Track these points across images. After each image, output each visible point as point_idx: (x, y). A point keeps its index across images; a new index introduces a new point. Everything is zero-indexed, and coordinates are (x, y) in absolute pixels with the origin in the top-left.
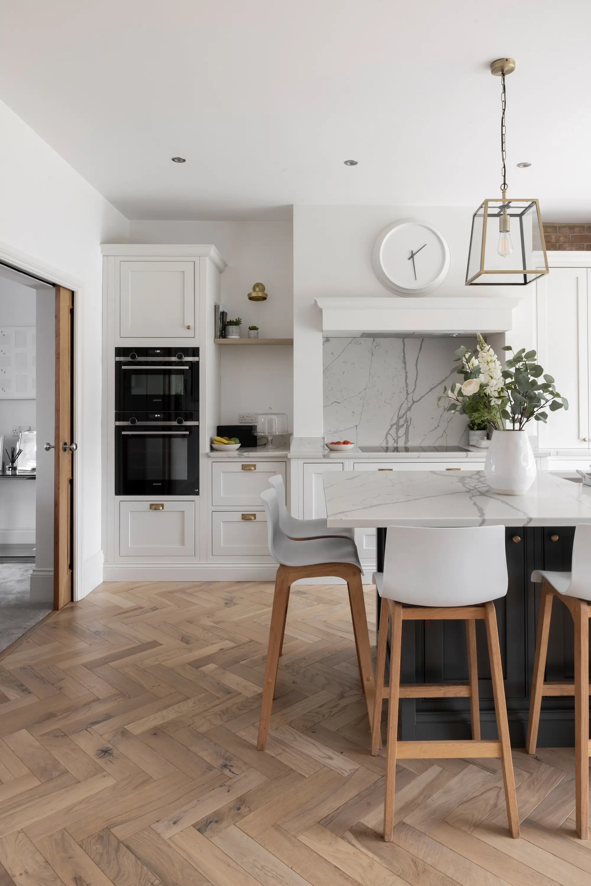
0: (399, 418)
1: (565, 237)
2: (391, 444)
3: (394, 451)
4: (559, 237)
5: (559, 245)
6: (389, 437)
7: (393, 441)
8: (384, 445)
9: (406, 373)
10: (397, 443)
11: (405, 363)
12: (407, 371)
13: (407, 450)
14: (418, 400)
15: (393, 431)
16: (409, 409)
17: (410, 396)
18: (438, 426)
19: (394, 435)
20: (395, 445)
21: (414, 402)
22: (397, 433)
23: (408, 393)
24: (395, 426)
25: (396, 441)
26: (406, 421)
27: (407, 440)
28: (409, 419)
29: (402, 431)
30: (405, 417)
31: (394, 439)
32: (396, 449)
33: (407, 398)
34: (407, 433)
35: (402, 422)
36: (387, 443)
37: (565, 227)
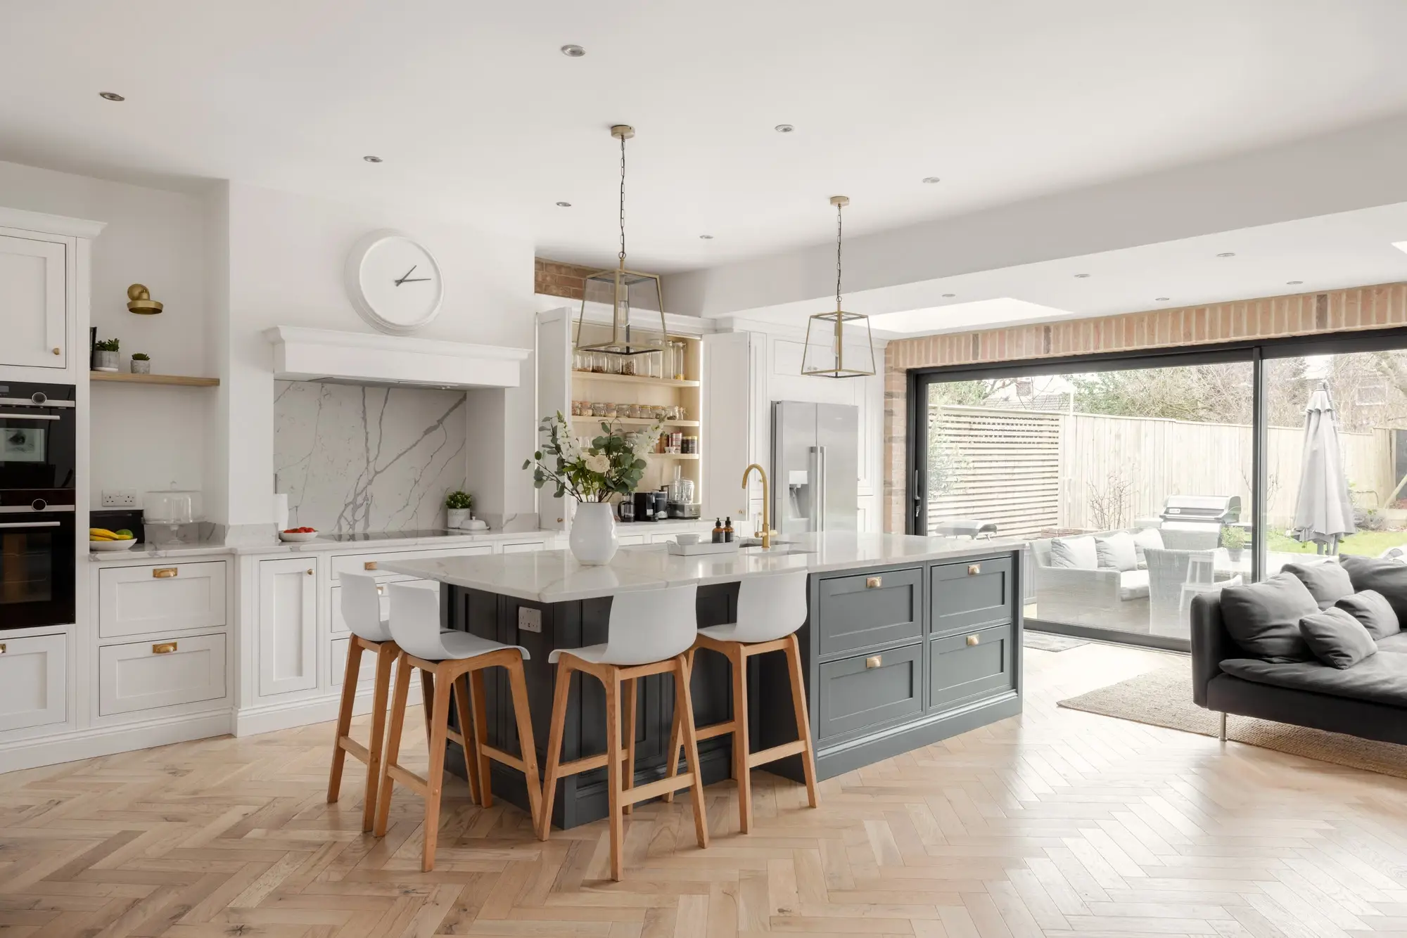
0: (356, 495)
1: (552, 277)
2: (346, 530)
3: (349, 540)
4: (546, 276)
5: (546, 286)
6: (343, 522)
7: (349, 526)
8: (336, 532)
9: (367, 433)
10: (354, 529)
11: (364, 419)
12: (368, 430)
13: (367, 537)
14: (382, 471)
15: (348, 514)
16: (370, 482)
17: (371, 465)
18: (407, 505)
19: (350, 518)
20: (351, 532)
21: (377, 473)
22: (353, 516)
23: (368, 462)
24: (351, 506)
25: (352, 527)
26: (366, 499)
27: (367, 524)
28: (369, 496)
29: (361, 511)
30: (364, 493)
31: (349, 524)
32: (352, 538)
33: (367, 468)
34: (366, 515)
35: (360, 500)
36: (340, 529)
37: (551, 265)
